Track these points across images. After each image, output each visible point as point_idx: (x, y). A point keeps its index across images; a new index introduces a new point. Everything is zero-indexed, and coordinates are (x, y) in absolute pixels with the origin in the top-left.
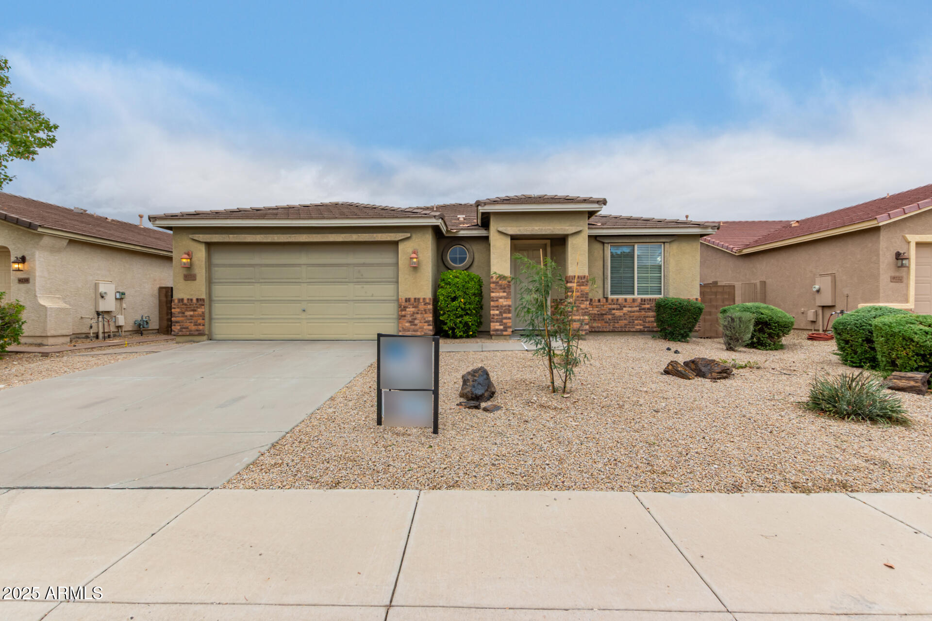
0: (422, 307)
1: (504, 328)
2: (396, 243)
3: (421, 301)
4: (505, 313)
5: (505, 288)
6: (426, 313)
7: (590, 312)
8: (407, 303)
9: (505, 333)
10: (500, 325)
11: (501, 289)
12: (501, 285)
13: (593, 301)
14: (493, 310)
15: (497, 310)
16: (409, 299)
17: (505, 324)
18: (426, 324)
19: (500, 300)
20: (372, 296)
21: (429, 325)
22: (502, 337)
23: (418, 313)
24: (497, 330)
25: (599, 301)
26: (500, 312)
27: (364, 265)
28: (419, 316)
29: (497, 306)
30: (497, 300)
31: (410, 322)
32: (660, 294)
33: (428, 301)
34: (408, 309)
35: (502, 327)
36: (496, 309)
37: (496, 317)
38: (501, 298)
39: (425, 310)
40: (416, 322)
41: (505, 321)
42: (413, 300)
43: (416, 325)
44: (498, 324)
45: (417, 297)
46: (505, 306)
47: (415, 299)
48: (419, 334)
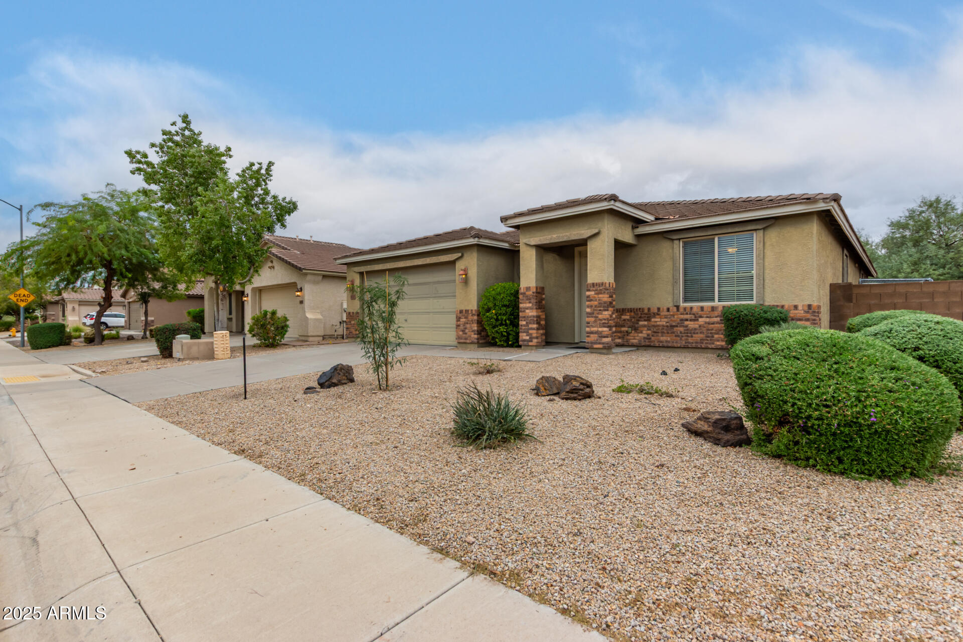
0: (470, 317)
1: (530, 338)
2: (453, 263)
3: (470, 312)
4: (531, 323)
5: (530, 299)
6: (473, 323)
7: (658, 323)
8: (461, 315)
9: (530, 344)
10: (527, 335)
11: (527, 300)
12: (527, 296)
13: (661, 310)
14: (522, 320)
15: (524, 321)
16: (462, 310)
17: (531, 334)
18: (473, 333)
19: (527, 311)
20: (443, 309)
21: (475, 334)
22: (530, 348)
23: (467, 323)
24: (524, 341)
25: (668, 310)
26: (527, 323)
27: (439, 282)
28: (468, 326)
29: (524, 317)
30: (524, 311)
31: (463, 331)
32: (752, 299)
33: (474, 312)
34: (461, 320)
35: (528, 338)
36: (523, 319)
37: (524, 328)
38: (527, 309)
39: (472, 320)
40: (467, 331)
41: (531, 331)
42: (464, 311)
43: (466, 334)
44: (525, 334)
45: (467, 308)
46: (531, 317)
47: (466, 311)
48: (468, 341)
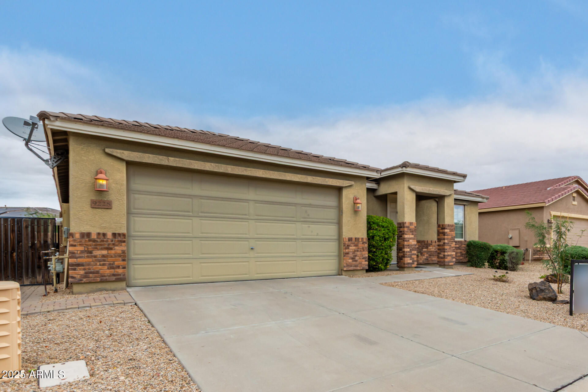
0: (361, 245)
1: (413, 261)
2: (339, 189)
3: (360, 240)
4: (413, 250)
5: (413, 232)
6: (364, 251)
7: (431, 250)
8: (350, 242)
9: (413, 266)
10: (410, 260)
11: (411, 232)
12: (411, 229)
13: (433, 242)
14: (406, 248)
15: (409, 248)
16: (351, 238)
17: (413, 258)
18: (364, 260)
19: (411, 241)
20: (317, 235)
21: (366, 261)
22: (411, 269)
23: (358, 251)
24: (409, 264)
25: (435, 242)
26: (410, 250)
27: (310, 205)
28: (358, 253)
29: (409, 245)
30: (409, 241)
31: (352, 258)
32: (463, 238)
33: (365, 240)
34: (350, 248)
35: (411, 261)
36: (408, 247)
37: (408, 254)
38: (411, 239)
39: (363, 248)
40: (357, 258)
41: (413, 256)
42: (354, 239)
43: (356, 261)
44: (409, 259)
45: (357, 237)
46: (413, 245)
47: (356, 238)
48: (359, 268)
